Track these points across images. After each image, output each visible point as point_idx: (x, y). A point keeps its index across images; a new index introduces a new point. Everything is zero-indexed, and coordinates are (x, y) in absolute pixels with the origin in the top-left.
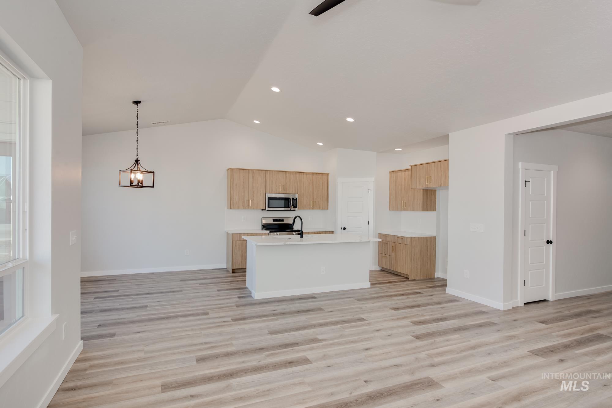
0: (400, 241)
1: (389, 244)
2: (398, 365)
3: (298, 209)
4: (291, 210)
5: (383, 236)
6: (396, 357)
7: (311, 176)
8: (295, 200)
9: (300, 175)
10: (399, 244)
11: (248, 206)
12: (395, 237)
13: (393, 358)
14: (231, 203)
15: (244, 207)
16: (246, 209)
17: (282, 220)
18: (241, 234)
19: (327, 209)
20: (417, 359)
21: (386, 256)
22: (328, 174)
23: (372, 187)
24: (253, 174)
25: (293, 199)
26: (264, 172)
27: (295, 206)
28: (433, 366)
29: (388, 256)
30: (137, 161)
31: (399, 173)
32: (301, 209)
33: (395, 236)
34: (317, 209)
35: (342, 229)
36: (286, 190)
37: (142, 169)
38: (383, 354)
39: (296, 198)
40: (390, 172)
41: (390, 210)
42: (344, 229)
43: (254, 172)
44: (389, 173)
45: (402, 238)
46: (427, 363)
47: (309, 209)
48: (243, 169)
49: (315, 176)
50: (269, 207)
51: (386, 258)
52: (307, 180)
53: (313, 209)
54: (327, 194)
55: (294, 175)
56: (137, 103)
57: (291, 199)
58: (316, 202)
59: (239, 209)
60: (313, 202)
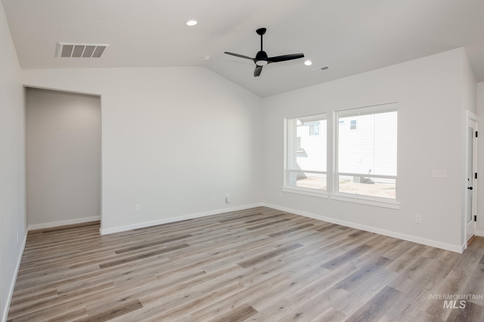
2: (265, 274)
6: (268, 280)
13: (269, 279)
20: (252, 281)
28: (240, 277)
38: (278, 281)
46: (244, 279)
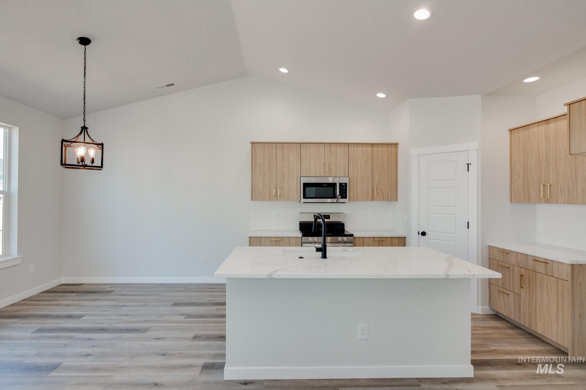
0: (541, 268)
1: (513, 270)
3: (349, 200)
4: (338, 202)
5: (500, 251)
7: (369, 149)
8: (344, 188)
9: (352, 148)
10: (539, 275)
11: (276, 196)
12: (527, 258)
14: (254, 193)
15: (270, 199)
16: (273, 200)
17: (328, 217)
18: (262, 238)
19: (396, 200)
21: (507, 292)
22: (396, 145)
23: (474, 160)
24: (282, 149)
25: (340, 184)
26: (299, 145)
27: (344, 195)
29: (511, 294)
30: (84, 129)
31: (531, 130)
32: (354, 200)
33: (527, 255)
34: (380, 200)
35: (420, 234)
36: (331, 172)
37: (88, 140)
39: (346, 184)
40: (511, 130)
41: (511, 201)
42: (424, 234)
43: (284, 146)
44: (508, 134)
45: (546, 262)
47: (367, 200)
48: (269, 143)
49: (375, 149)
50: (305, 197)
51: (506, 296)
52: (363, 156)
53: (373, 200)
54: (395, 175)
55: (343, 148)
56: (85, 41)
57: (338, 185)
58: (377, 189)
59: (263, 200)
60: (373, 189)
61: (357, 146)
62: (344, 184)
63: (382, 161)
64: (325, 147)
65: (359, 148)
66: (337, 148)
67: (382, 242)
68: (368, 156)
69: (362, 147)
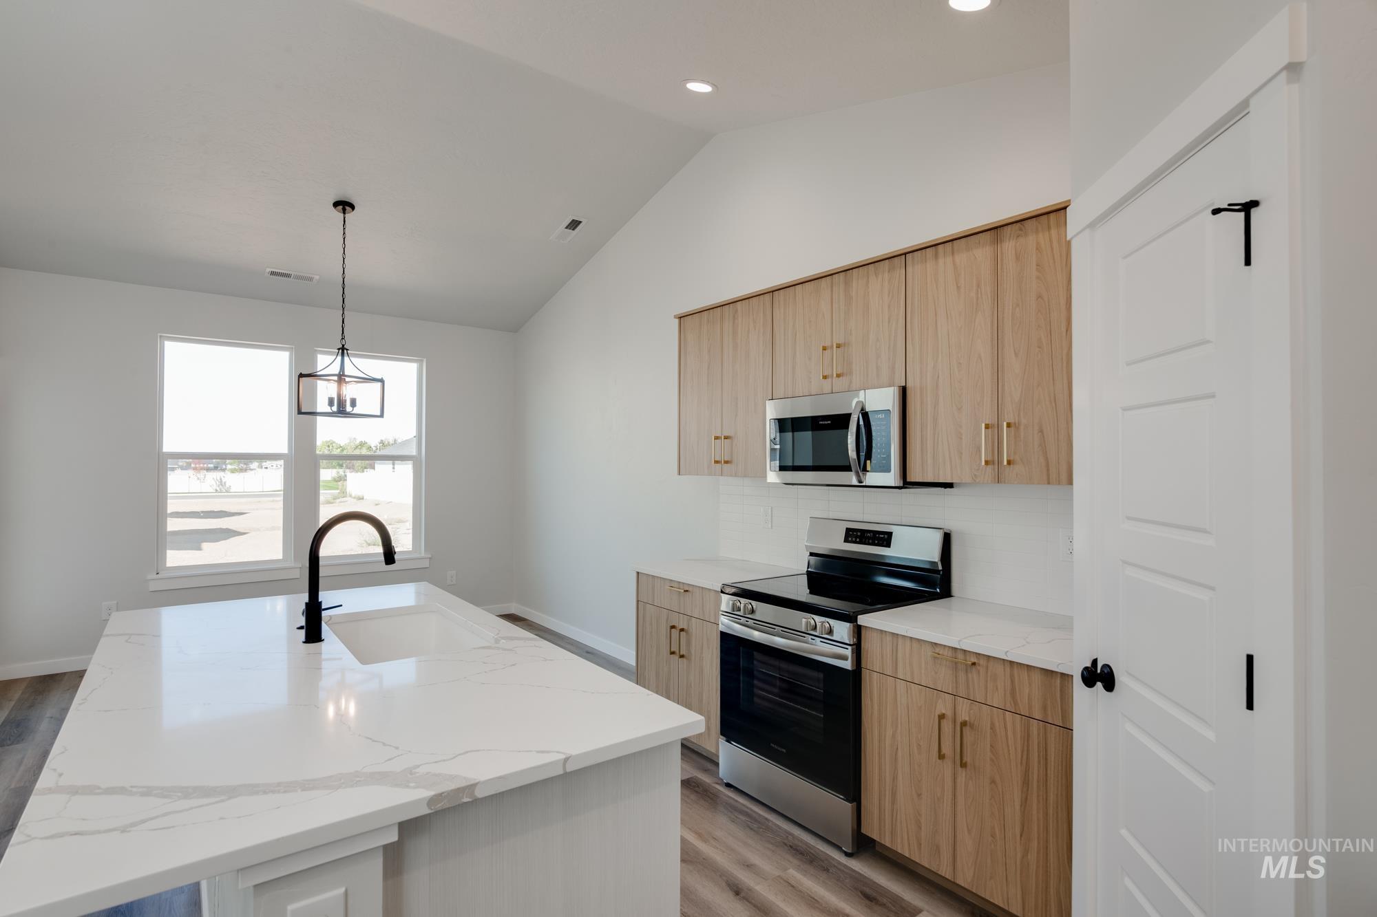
4: (865, 483)
9: (916, 268)
11: (720, 461)
14: (681, 454)
15: (710, 470)
17: (885, 538)
25: (866, 417)
26: (767, 299)
27: (879, 461)
34: (1020, 483)
39: (887, 413)
47: (975, 479)
49: (1009, 246)
52: (959, 289)
53: (999, 478)
55: (886, 275)
59: (697, 474)
60: (997, 428)
61: (936, 256)
62: (880, 416)
63: (1039, 297)
64: (834, 288)
65: (941, 261)
66: (868, 282)
67: (970, 675)
68: (978, 286)
69: (953, 254)
